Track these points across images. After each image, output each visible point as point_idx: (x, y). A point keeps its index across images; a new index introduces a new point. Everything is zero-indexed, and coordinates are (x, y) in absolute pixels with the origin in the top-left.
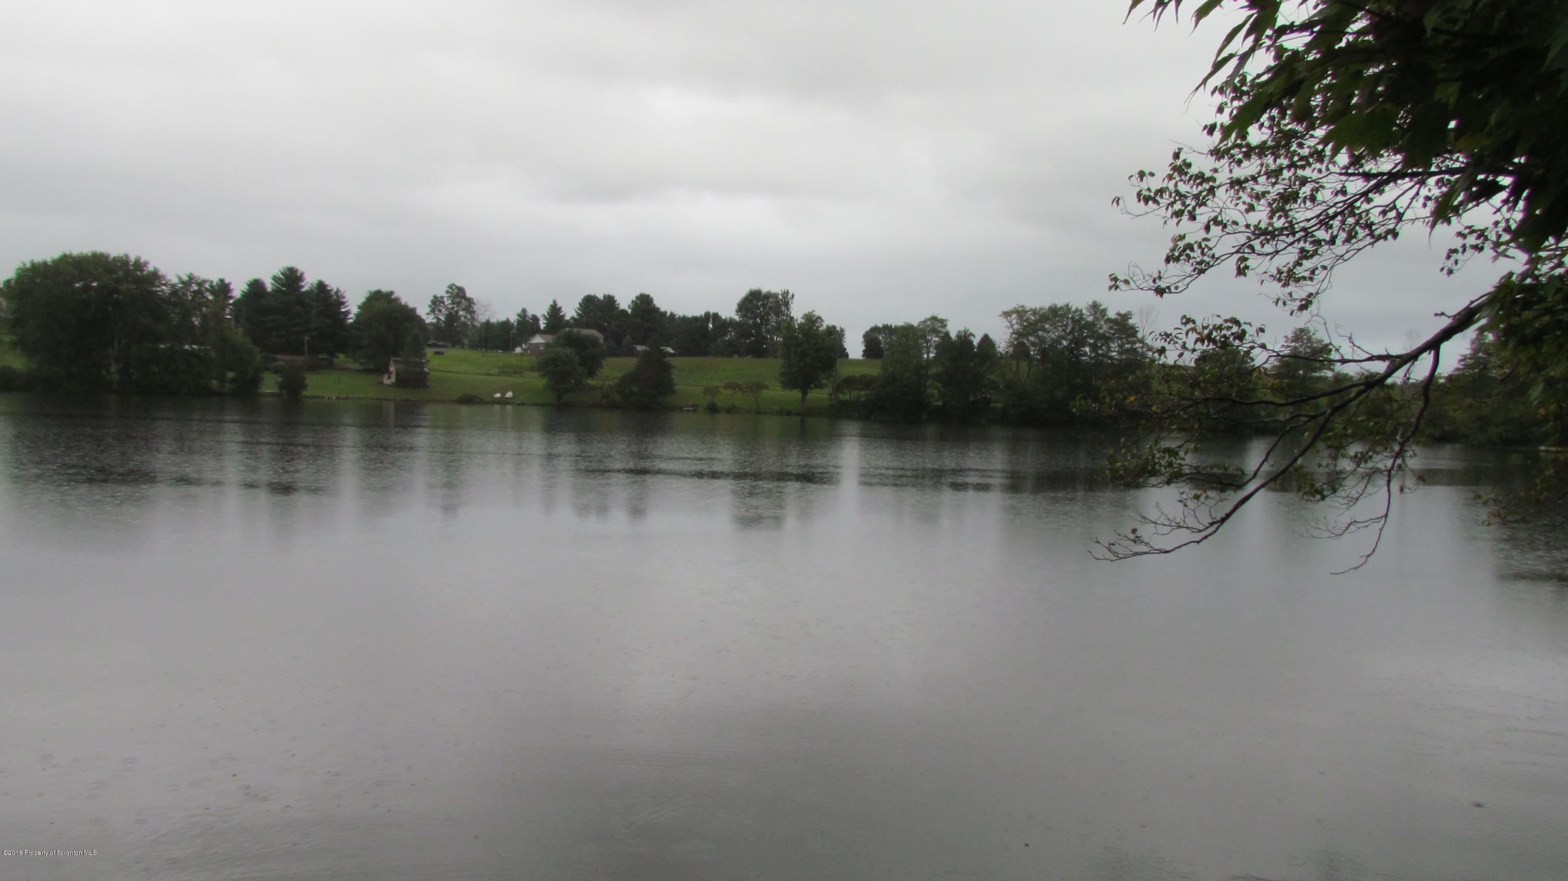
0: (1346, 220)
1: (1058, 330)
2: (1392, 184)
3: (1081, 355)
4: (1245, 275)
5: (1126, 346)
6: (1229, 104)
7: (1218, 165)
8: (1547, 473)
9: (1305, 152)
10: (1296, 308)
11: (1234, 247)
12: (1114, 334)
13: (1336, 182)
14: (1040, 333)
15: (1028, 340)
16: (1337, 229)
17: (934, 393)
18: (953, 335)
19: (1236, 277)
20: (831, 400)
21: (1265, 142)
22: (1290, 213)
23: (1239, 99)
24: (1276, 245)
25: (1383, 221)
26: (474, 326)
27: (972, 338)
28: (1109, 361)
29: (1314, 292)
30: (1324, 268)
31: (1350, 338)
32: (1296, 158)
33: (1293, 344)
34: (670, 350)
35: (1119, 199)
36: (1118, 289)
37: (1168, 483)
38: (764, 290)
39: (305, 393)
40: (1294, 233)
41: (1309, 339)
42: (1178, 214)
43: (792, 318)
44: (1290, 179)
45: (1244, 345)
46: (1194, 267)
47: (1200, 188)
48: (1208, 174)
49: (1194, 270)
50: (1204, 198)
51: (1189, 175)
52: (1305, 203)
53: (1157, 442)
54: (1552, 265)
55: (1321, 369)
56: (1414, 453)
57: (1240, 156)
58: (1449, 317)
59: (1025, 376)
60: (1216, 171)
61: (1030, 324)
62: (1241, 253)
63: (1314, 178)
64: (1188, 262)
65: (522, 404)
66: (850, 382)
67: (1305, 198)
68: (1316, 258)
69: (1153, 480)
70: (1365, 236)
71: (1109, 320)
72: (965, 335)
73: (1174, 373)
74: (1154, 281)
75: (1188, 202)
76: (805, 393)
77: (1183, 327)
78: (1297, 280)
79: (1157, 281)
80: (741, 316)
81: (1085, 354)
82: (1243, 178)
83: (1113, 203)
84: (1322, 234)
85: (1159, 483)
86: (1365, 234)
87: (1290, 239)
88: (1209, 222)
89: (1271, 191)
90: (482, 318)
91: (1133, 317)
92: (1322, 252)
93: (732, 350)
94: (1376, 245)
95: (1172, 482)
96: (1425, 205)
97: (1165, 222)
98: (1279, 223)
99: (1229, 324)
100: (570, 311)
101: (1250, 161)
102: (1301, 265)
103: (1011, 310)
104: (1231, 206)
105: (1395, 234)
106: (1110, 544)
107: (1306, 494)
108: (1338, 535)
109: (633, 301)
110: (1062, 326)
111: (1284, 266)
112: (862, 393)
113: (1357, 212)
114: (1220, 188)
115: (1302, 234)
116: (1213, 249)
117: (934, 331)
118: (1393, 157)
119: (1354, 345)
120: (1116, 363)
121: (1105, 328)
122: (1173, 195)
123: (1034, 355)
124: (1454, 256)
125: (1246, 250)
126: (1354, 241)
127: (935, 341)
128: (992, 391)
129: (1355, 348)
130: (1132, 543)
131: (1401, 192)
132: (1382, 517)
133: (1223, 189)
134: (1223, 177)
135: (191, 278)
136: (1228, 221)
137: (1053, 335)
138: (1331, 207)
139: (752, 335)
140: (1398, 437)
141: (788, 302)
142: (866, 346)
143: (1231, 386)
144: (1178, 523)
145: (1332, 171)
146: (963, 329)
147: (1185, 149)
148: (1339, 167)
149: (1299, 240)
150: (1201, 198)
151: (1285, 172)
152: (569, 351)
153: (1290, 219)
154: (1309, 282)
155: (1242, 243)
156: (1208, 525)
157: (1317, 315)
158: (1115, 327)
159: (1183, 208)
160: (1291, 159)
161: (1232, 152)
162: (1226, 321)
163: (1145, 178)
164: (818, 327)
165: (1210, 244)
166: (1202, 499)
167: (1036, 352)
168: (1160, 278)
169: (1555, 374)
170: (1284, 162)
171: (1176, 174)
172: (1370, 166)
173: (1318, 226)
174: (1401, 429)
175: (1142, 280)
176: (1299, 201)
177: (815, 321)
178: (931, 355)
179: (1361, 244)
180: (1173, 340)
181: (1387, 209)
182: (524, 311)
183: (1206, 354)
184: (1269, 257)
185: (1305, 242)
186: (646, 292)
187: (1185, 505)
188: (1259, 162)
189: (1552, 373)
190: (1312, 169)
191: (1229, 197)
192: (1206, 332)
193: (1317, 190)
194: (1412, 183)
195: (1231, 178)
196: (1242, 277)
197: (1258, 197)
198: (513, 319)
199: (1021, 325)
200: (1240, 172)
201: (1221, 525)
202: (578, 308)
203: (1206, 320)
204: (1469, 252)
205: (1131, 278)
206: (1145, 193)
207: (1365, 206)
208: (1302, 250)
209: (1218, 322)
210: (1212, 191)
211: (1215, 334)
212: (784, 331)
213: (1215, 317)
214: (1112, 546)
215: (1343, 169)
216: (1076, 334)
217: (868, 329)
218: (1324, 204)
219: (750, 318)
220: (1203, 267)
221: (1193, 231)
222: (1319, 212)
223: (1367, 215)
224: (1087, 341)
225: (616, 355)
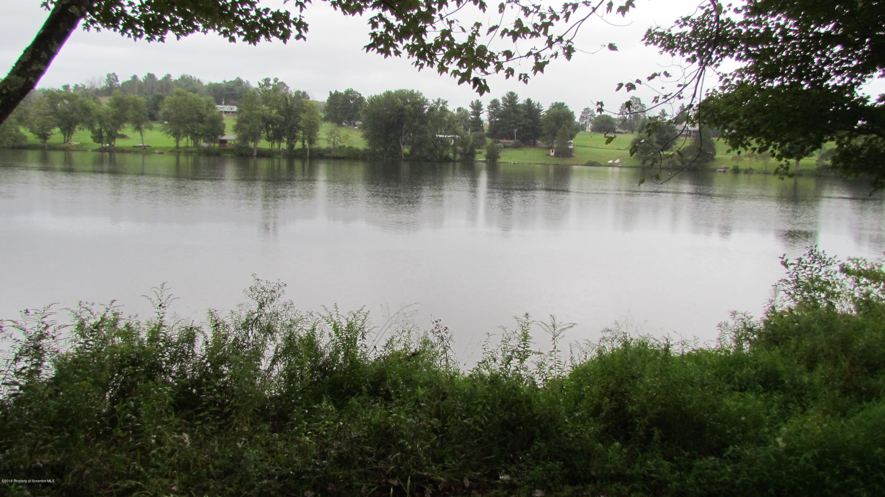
20: (817, 164)
39: (499, 160)
135: (439, 100)
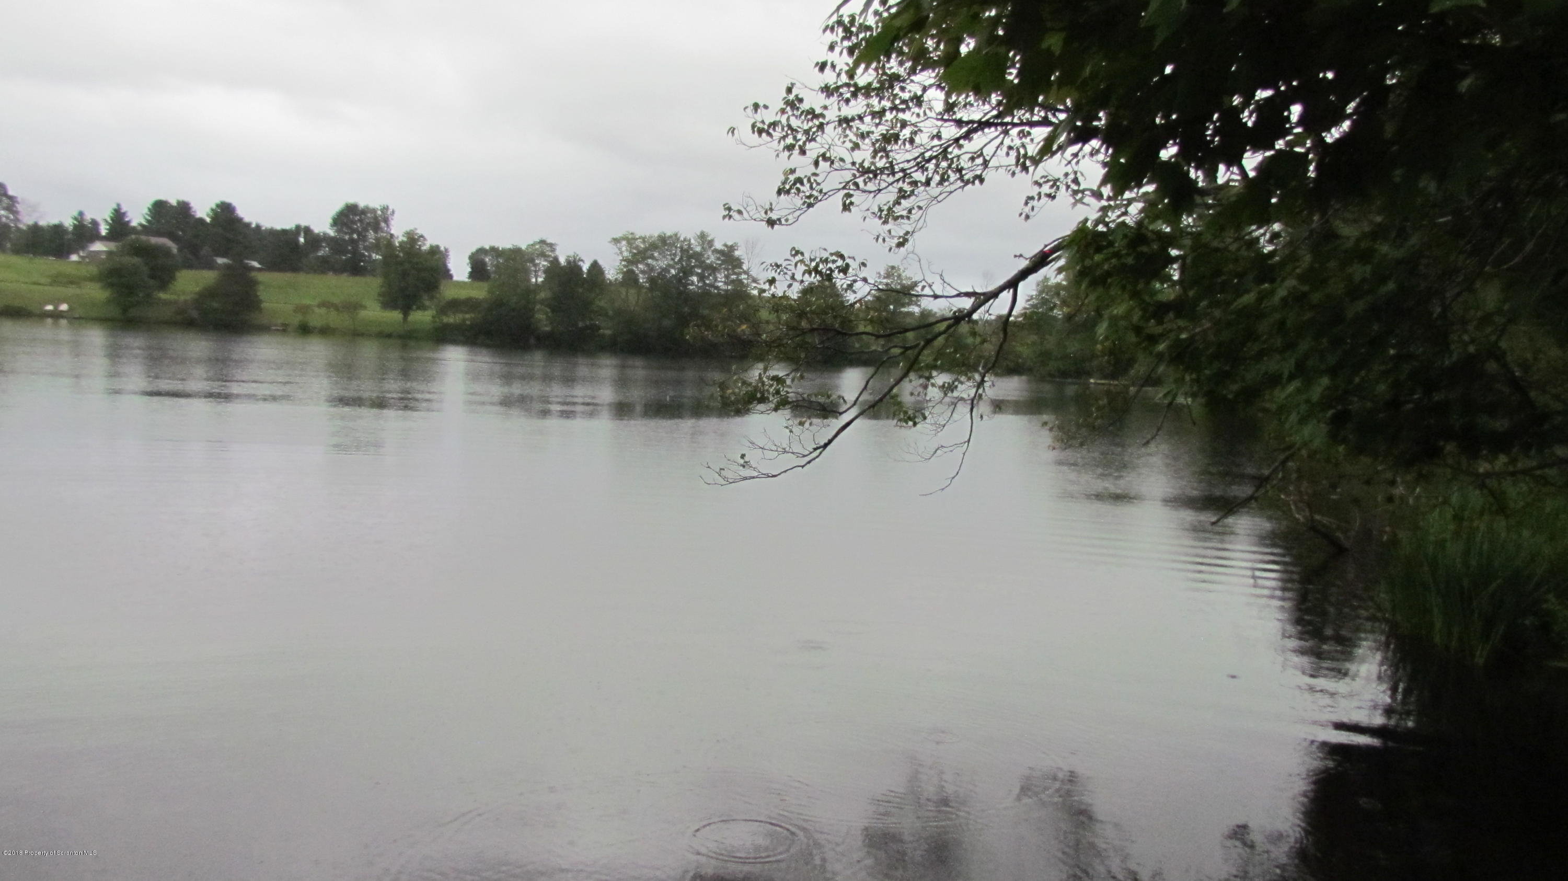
0: (939, 164)
1: (667, 258)
2: (980, 133)
3: (689, 284)
4: (850, 210)
5: (732, 277)
6: (839, 44)
7: (827, 102)
8: (1101, 403)
9: (906, 96)
10: (894, 245)
11: (840, 183)
12: (720, 265)
13: (933, 127)
14: (650, 261)
15: (637, 267)
16: (932, 171)
17: (542, 319)
18: (562, 261)
19: (842, 212)
20: (434, 322)
21: (870, 84)
22: (891, 154)
23: (849, 38)
24: (879, 183)
25: (972, 167)
26: (18, 229)
27: (581, 263)
28: (716, 291)
29: (910, 230)
30: (920, 208)
31: (941, 275)
32: (897, 102)
33: (885, 281)
34: (256, 264)
35: (734, 129)
36: (732, 219)
37: (776, 409)
38: (362, 204)
40: (893, 173)
41: (899, 276)
42: (790, 148)
43: (392, 236)
44: (892, 121)
45: (848, 279)
46: (803, 200)
47: (810, 124)
48: (818, 111)
49: (805, 202)
50: (814, 133)
51: (800, 111)
52: (905, 145)
53: (765, 370)
54: (1119, 213)
55: (909, 304)
56: (993, 383)
57: (848, 95)
58: (1027, 259)
59: (634, 303)
60: (825, 108)
61: (640, 252)
62: (848, 189)
63: (913, 122)
64: (798, 195)
65: (80, 318)
66: (455, 305)
67: (905, 140)
68: (913, 198)
69: (761, 407)
70: (956, 180)
71: (716, 251)
72: (574, 261)
73: (782, 303)
74: (766, 213)
75: (799, 136)
76: (406, 315)
77: (792, 258)
78: (896, 219)
79: (769, 212)
80: (336, 231)
81: (693, 283)
82: (850, 117)
83: (728, 133)
84: (919, 176)
85: (768, 410)
86: (956, 178)
87: (891, 179)
88: (818, 157)
89: (875, 131)
90: (27, 220)
91: (739, 248)
92: (919, 193)
93: (325, 266)
94: (966, 188)
95: (779, 409)
96: (1008, 154)
97: (778, 155)
98: (881, 163)
99: (834, 258)
100: (137, 217)
101: (856, 100)
102: (899, 204)
103: (620, 237)
104: (839, 143)
105: (982, 180)
106: (721, 469)
107: (900, 420)
108: (926, 459)
109: (212, 210)
110: (670, 255)
111: (885, 205)
112: (468, 316)
113: (950, 157)
114: (829, 125)
115: (901, 174)
116: (822, 184)
117: (543, 255)
118: (982, 107)
119: (945, 282)
120: (722, 293)
121: (713, 258)
122: (786, 129)
123: (643, 282)
124: (1031, 203)
125: (852, 187)
126: (946, 184)
127: (544, 266)
128: (601, 318)
129: (945, 285)
130: (741, 468)
131: (988, 140)
132: (965, 442)
133: (831, 126)
134: (832, 115)
136: (836, 157)
137: (663, 263)
138: (928, 150)
139: (348, 252)
140: (980, 369)
141: (388, 218)
142: (472, 268)
143: (835, 317)
144: (784, 449)
145: (929, 116)
146: (571, 254)
147: (798, 85)
148: (935, 112)
149: (898, 181)
150: (811, 133)
151: (888, 113)
152: (136, 260)
153: (890, 160)
154: (905, 221)
155: (848, 180)
156: (812, 450)
157: (913, 252)
158: (722, 258)
159: (794, 142)
160: (893, 102)
161: (841, 90)
162: (832, 254)
163: (759, 111)
164: (420, 246)
165: (819, 179)
166: (807, 425)
167: (645, 280)
168: (771, 209)
169: (1118, 312)
170: (887, 104)
171: (788, 108)
172: (961, 114)
173: (916, 168)
174: (983, 361)
175: (754, 211)
176: (900, 142)
177: (418, 240)
178: (540, 280)
179: (953, 187)
180: (783, 271)
181: (975, 156)
182: (81, 214)
183: (813, 286)
184: (872, 195)
185: (904, 182)
186: (228, 200)
187: (791, 431)
188: (865, 102)
189: (1115, 312)
190: (911, 112)
191: (838, 134)
192: (813, 264)
193: (915, 133)
194: (998, 133)
195: (840, 116)
196: (847, 213)
197: (863, 136)
198: (69, 223)
199: (630, 252)
200: (849, 111)
201: (824, 450)
202: (147, 214)
203: (814, 253)
204: (1044, 199)
205: (745, 209)
206: (759, 125)
207: (956, 152)
208: (901, 190)
209: (825, 255)
210: (821, 127)
211: (821, 266)
212: (383, 249)
213: (822, 251)
214: (722, 471)
215: (937, 114)
216: (684, 263)
217: (474, 250)
218: (922, 147)
219: (346, 233)
220: (812, 202)
221: (803, 165)
222: (917, 155)
223: (958, 160)
224: (695, 271)
225: (190, 267)
